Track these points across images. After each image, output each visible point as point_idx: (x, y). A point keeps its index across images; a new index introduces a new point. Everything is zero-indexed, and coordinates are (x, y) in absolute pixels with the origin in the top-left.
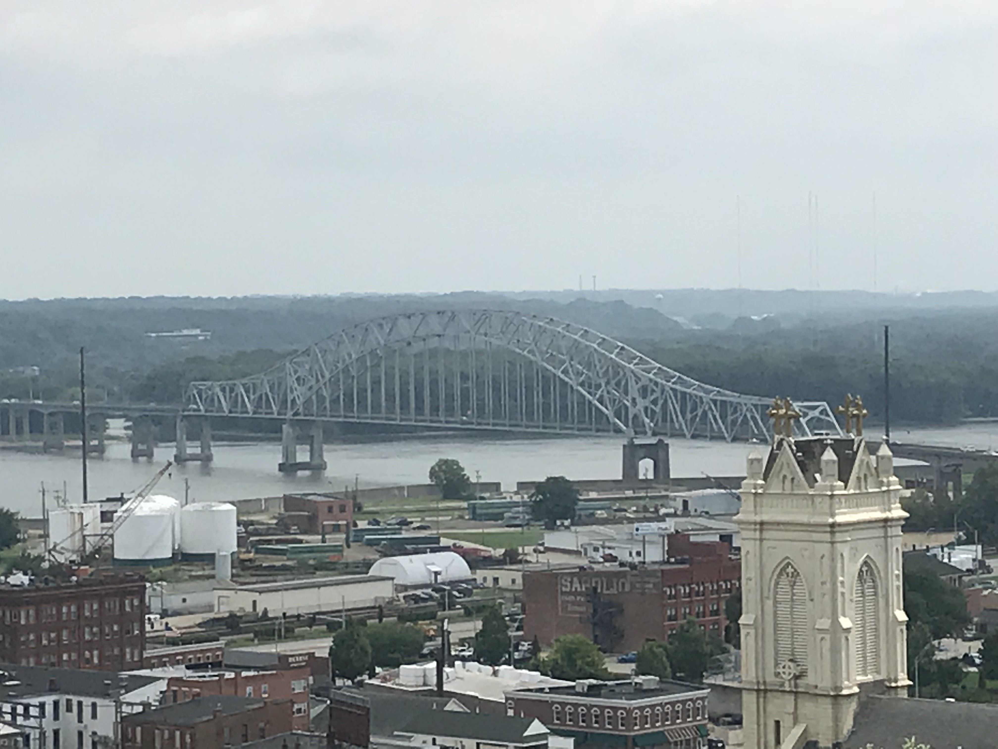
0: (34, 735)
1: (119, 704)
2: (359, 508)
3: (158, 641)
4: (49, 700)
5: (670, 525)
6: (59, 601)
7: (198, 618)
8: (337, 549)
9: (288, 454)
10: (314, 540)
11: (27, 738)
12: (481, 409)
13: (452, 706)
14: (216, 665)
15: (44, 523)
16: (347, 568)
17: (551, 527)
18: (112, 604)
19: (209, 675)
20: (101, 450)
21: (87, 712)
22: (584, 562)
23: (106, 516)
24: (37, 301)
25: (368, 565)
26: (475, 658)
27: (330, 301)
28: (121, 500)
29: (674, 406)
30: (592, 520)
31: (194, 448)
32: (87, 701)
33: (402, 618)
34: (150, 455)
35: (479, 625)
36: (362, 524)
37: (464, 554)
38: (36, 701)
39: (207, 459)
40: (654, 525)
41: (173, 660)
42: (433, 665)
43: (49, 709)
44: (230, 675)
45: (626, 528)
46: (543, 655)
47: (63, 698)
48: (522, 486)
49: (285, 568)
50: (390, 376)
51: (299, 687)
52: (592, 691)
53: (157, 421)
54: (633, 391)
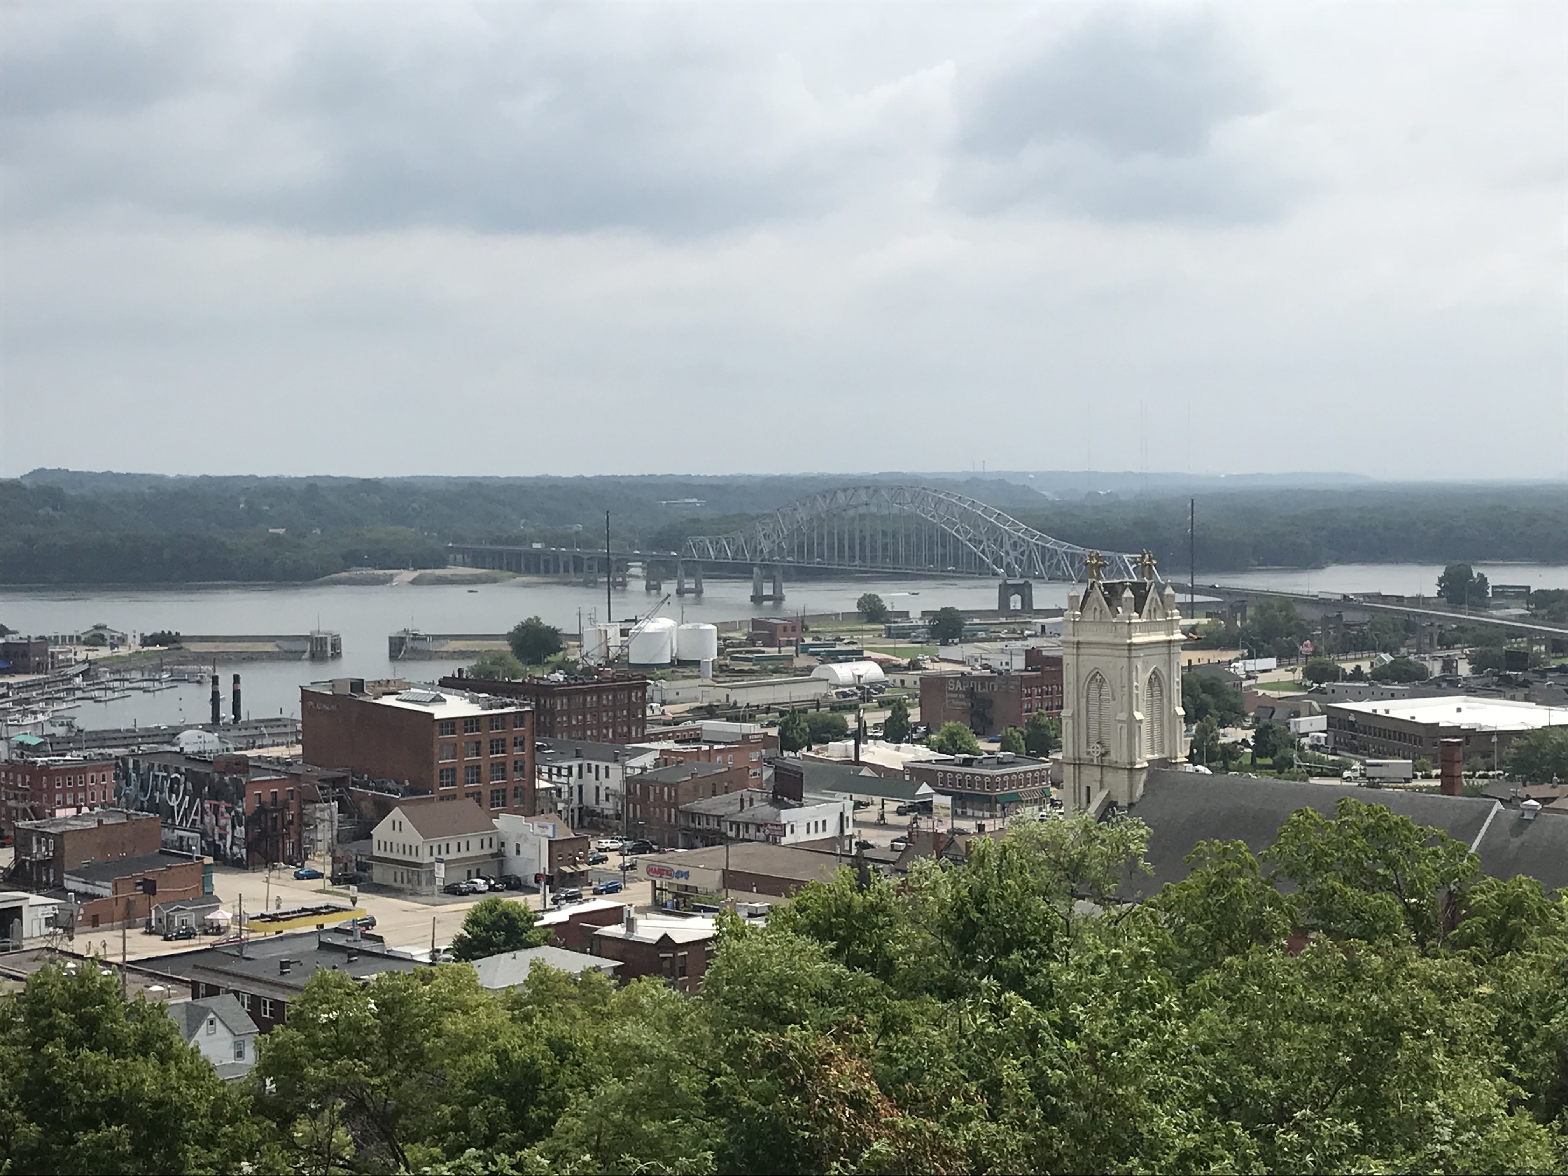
0: (565, 788)
1: (624, 768)
2: (805, 629)
3: (658, 722)
4: (575, 764)
5: (1032, 643)
6: (585, 693)
7: (687, 706)
8: (790, 658)
9: (757, 589)
10: (773, 651)
11: (559, 791)
12: (896, 559)
13: (865, 772)
14: (697, 740)
15: (578, 637)
16: (797, 672)
17: (944, 643)
18: (622, 696)
19: (691, 748)
20: (624, 584)
21: (602, 772)
22: (967, 669)
23: (624, 633)
24: (582, 478)
25: (810, 669)
26: (884, 738)
27: (789, 479)
28: (635, 621)
29: (1037, 557)
30: (972, 638)
31: (690, 584)
32: (602, 765)
33: (833, 709)
34: (658, 588)
35: (888, 714)
36: (808, 640)
37: (880, 663)
38: (565, 764)
39: (699, 592)
40: (1019, 644)
41: (665, 737)
42: (852, 743)
43: (575, 771)
44: (705, 748)
45: (1000, 645)
46: (933, 737)
47: (585, 763)
48: (924, 614)
49: (751, 672)
50: (831, 534)
51: (754, 757)
52: (967, 763)
53: (664, 563)
54: (1007, 546)
